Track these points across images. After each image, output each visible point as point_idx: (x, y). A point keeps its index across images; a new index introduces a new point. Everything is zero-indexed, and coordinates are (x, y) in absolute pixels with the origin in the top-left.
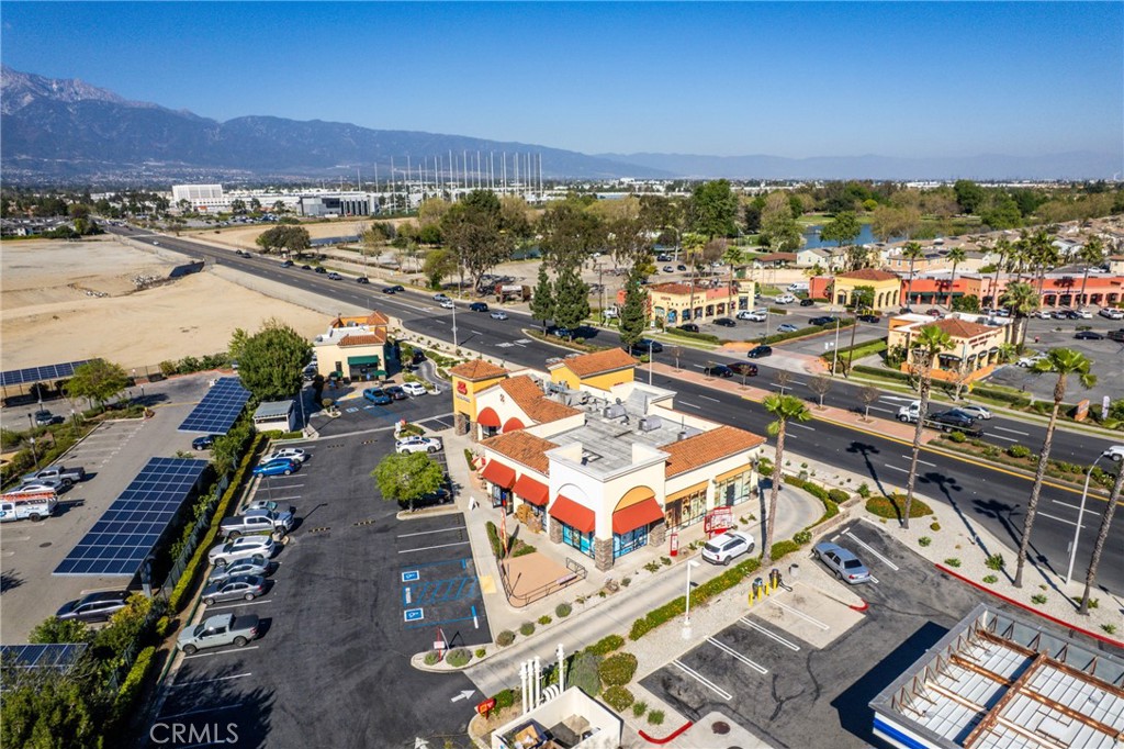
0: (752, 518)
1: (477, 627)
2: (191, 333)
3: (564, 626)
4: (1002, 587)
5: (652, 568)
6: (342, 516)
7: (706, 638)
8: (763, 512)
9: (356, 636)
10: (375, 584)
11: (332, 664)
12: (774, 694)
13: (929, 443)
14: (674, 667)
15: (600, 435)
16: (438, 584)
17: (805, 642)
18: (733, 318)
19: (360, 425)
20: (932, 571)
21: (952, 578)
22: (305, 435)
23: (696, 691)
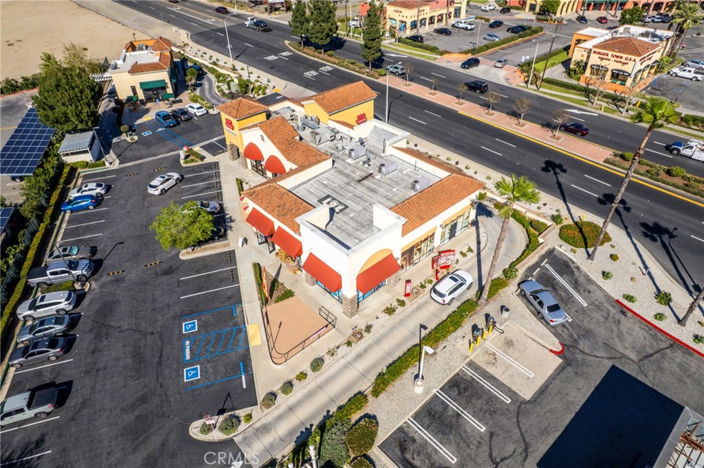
0: (470, 250)
1: (245, 387)
2: (15, 47)
3: (319, 381)
4: (669, 325)
5: (390, 311)
6: (135, 256)
7: (434, 391)
8: (479, 243)
9: (143, 400)
10: (161, 336)
11: (122, 435)
12: (491, 455)
13: (605, 162)
14: (409, 426)
15: (346, 180)
16: (213, 335)
17: (515, 393)
18: (449, 27)
19: (153, 150)
20: (613, 306)
21: (630, 314)
22: (107, 164)
23: (427, 453)
